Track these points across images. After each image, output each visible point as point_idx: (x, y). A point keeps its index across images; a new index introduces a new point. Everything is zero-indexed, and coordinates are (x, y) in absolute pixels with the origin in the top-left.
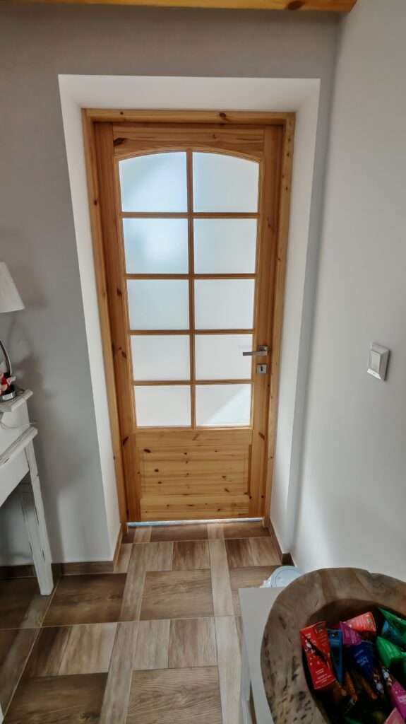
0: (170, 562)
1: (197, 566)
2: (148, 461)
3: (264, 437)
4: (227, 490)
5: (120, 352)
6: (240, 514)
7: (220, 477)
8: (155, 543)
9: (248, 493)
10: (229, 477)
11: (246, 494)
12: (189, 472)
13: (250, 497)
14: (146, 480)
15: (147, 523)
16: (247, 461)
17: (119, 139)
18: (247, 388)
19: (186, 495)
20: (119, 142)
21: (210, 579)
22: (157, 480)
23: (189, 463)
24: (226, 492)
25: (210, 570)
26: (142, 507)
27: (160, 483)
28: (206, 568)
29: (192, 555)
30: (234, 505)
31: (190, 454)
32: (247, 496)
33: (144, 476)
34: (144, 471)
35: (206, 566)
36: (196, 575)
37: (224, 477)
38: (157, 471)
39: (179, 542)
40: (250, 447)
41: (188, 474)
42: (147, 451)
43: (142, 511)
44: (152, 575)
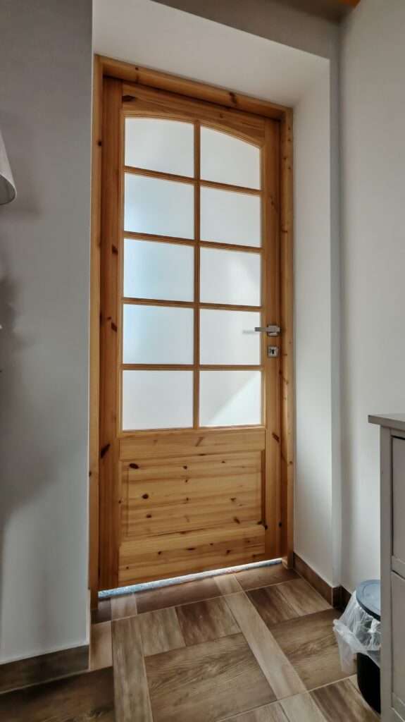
0: (178, 636)
1: (223, 634)
2: (136, 482)
3: (279, 438)
4: (237, 521)
5: (109, 324)
6: (254, 556)
7: (228, 500)
8: (148, 614)
9: (263, 522)
10: (240, 498)
11: (259, 523)
12: (189, 497)
13: (266, 527)
14: (131, 513)
15: (127, 589)
16: (260, 474)
17: (128, 96)
18: (257, 376)
19: (183, 533)
20: (128, 99)
21: (247, 645)
22: (144, 512)
23: (189, 481)
24: (236, 524)
25: (241, 634)
26: (121, 560)
27: (149, 516)
28: (236, 632)
29: (209, 621)
30: (247, 541)
31: (190, 468)
32: (261, 527)
33: (127, 507)
34: (127, 499)
35: (234, 630)
36: (225, 645)
37: (233, 500)
38: (145, 497)
39: (183, 606)
40: (263, 453)
41: (187, 499)
42: (134, 466)
43: (120, 567)
44: (156, 660)
